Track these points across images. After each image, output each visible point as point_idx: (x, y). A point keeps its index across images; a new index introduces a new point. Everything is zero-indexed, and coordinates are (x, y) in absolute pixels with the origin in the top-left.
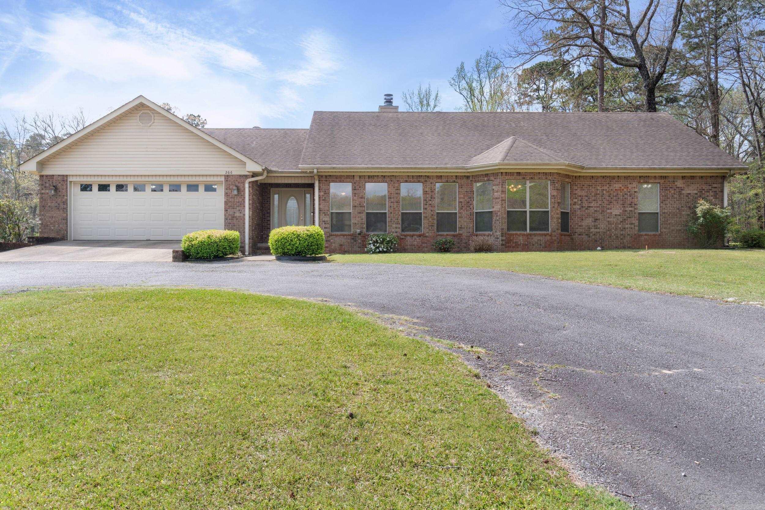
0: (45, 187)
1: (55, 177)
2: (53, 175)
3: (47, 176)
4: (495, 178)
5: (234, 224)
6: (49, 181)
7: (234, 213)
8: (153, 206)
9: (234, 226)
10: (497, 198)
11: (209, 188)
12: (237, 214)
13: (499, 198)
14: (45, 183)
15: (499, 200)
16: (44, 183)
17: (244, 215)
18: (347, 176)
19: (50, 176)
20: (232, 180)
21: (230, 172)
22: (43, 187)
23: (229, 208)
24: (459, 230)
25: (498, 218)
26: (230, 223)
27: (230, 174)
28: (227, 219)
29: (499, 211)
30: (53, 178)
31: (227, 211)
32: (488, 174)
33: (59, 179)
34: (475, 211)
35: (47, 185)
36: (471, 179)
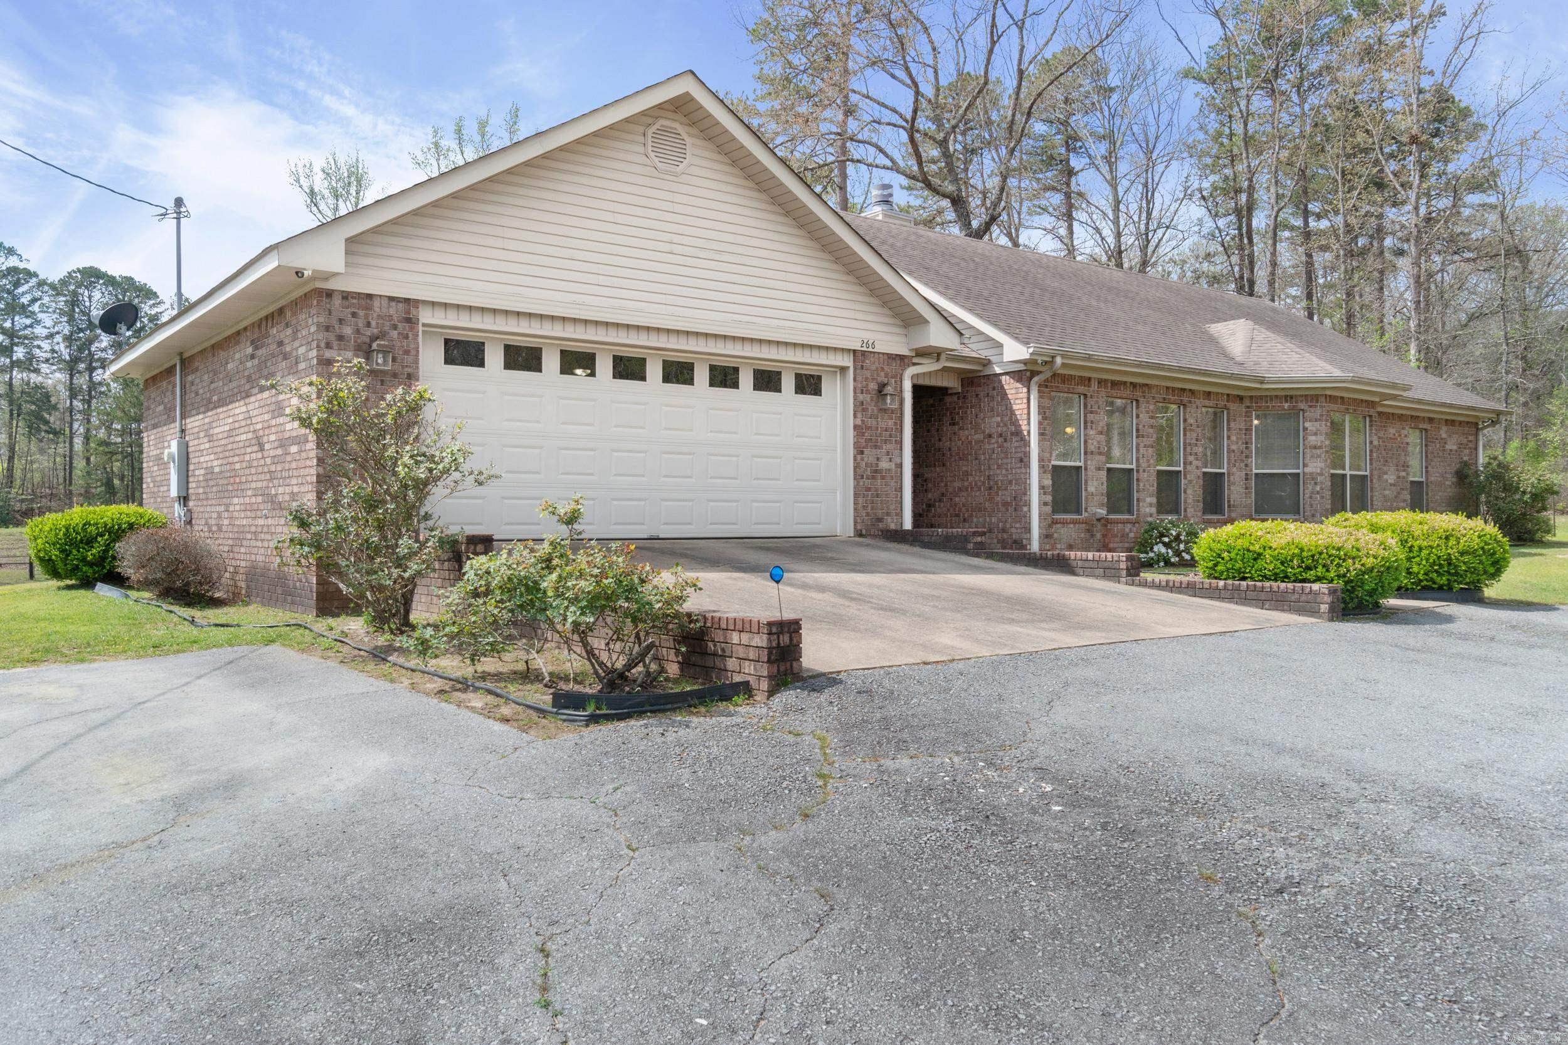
0: (340, 338)
1: (376, 303)
2: (370, 296)
3: (346, 296)
4: (1311, 406)
5: (876, 490)
6: (354, 315)
7: (878, 459)
8: (666, 429)
9: (877, 496)
10: (1315, 447)
11: (809, 384)
12: (884, 465)
13: (1320, 447)
14: (341, 321)
15: (1318, 452)
16: (335, 322)
17: (900, 466)
18: (1081, 377)
19: (359, 295)
20: (873, 368)
21: (870, 342)
22: (331, 337)
23: (866, 447)
24: (1230, 511)
25: (1318, 488)
26: (868, 489)
27: (870, 349)
28: (862, 477)
29: (1321, 474)
30: (368, 308)
31: (862, 453)
32: (1291, 397)
33: (392, 311)
34: (1255, 471)
35: (348, 331)
36: (1247, 402)
